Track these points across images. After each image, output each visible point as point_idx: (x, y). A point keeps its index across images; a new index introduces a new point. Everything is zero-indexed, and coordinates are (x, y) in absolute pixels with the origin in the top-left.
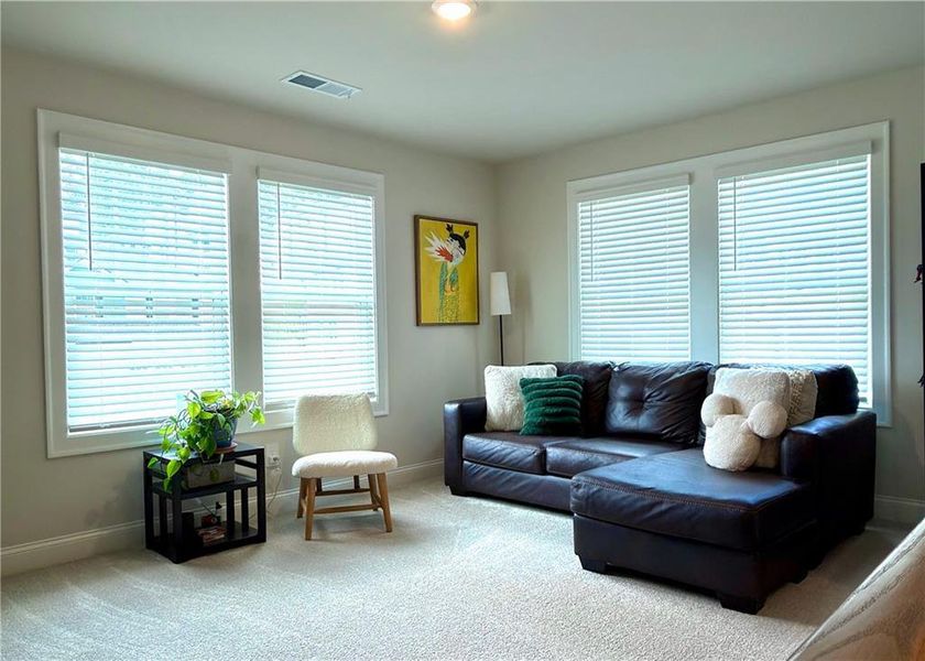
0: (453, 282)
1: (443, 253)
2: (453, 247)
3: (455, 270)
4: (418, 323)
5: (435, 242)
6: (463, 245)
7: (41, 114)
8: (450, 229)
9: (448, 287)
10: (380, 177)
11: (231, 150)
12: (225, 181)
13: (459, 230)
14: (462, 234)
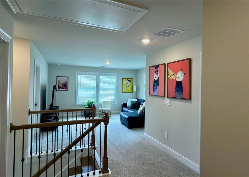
0: (128, 87)
1: (127, 83)
2: (128, 82)
3: (128, 85)
4: (122, 92)
5: (125, 81)
6: (130, 82)
7: (77, 72)
8: (128, 80)
9: (127, 87)
10: (117, 74)
11: (97, 73)
12: (96, 76)
13: (129, 80)
14: (130, 80)
